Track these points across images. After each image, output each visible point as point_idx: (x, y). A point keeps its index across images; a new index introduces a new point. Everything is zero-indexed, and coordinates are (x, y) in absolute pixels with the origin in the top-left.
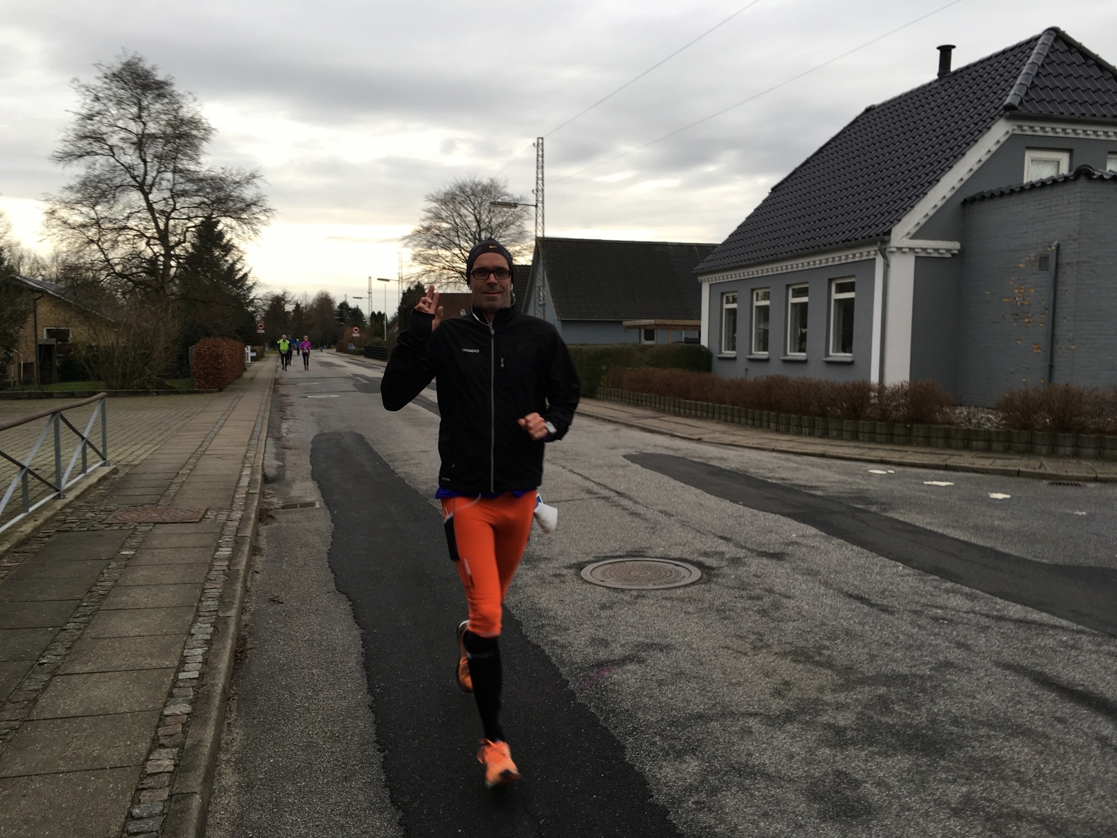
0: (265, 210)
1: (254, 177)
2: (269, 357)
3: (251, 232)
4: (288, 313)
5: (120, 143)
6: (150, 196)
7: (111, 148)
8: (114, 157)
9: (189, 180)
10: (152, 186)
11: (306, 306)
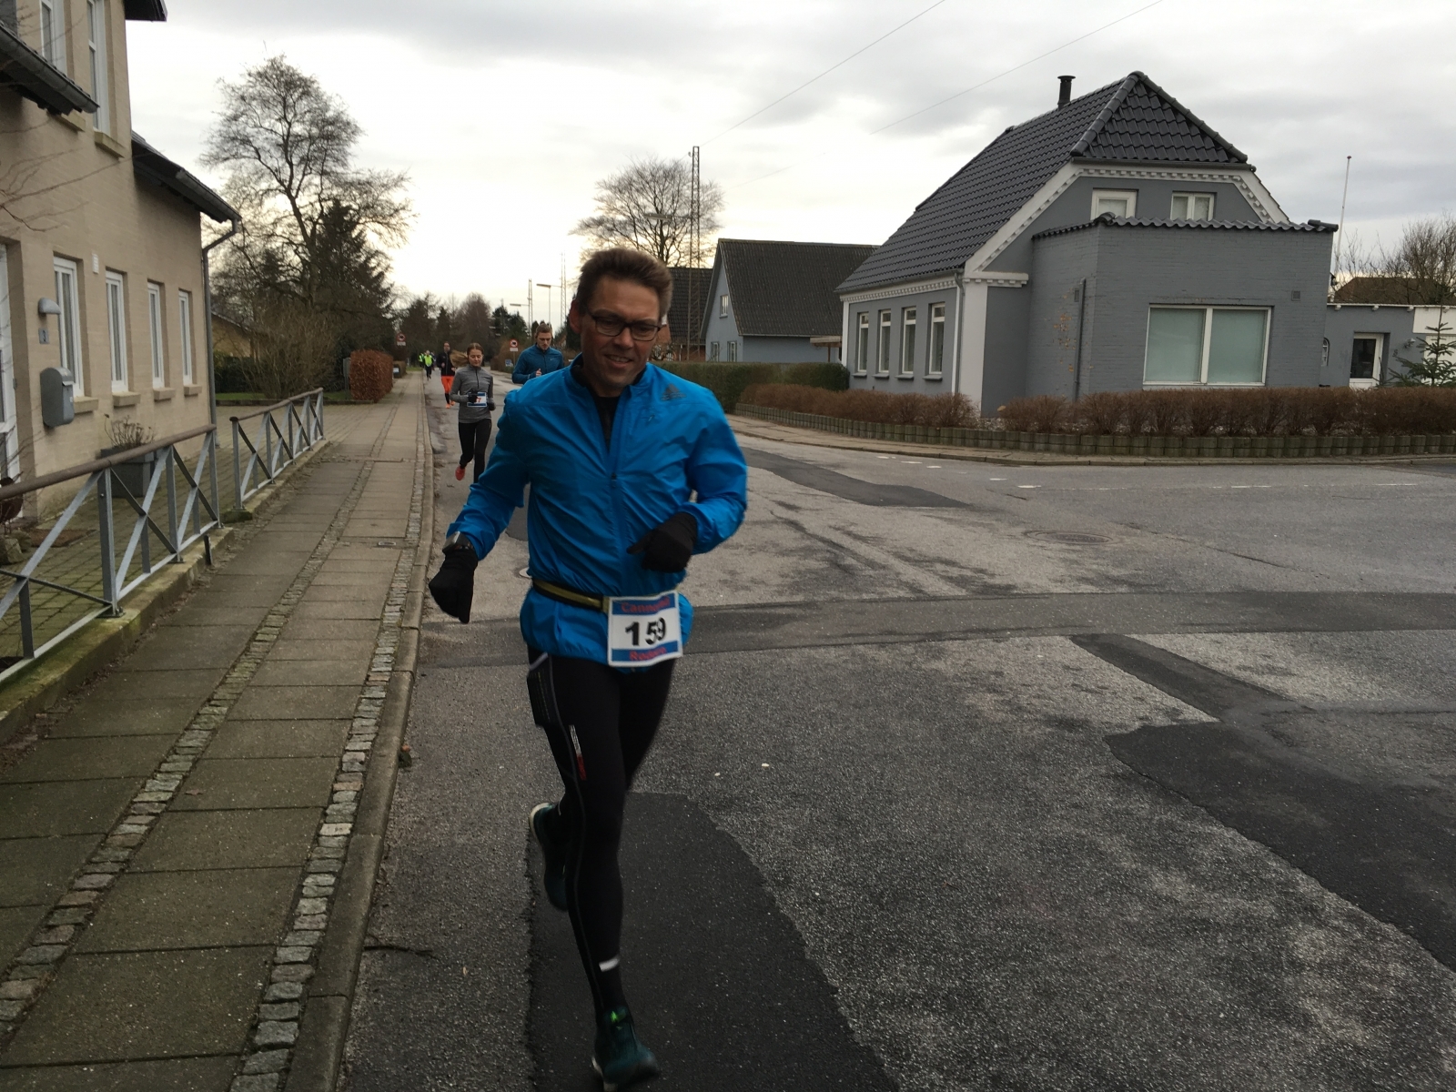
1: (402, 178)
3: (400, 238)
4: (432, 320)
5: (265, 145)
6: (297, 201)
7: (257, 151)
8: (259, 159)
9: (338, 184)
10: (298, 189)
11: (454, 312)
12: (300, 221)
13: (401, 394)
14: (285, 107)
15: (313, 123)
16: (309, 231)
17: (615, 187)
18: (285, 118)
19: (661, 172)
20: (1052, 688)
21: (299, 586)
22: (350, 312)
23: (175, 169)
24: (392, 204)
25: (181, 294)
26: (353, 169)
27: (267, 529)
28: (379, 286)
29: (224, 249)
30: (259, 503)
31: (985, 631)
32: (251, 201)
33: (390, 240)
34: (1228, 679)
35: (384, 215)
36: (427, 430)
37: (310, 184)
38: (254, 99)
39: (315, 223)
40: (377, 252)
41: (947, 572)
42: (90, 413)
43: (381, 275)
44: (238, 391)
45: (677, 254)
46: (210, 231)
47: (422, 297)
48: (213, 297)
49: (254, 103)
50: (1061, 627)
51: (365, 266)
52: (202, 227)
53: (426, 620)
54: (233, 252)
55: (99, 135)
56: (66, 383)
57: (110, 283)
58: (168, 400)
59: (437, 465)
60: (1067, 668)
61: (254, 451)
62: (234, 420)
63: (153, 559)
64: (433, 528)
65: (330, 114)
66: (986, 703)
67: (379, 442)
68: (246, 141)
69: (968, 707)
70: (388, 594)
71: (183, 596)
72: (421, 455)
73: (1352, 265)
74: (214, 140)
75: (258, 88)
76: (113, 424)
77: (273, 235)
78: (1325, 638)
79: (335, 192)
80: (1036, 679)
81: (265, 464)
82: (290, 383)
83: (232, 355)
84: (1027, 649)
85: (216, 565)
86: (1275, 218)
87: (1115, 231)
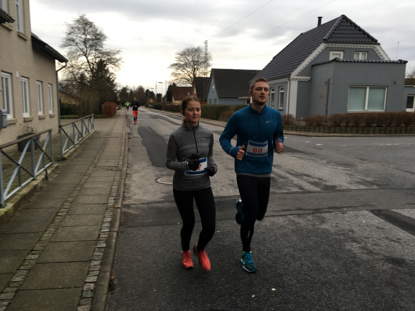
0: (123, 62)
1: (119, 51)
2: (122, 109)
3: (119, 69)
9: (100, 53)
11: (134, 91)
22: (104, 91)
24: (116, 59)
25: (49, 85)
28: (113, 83)
30: (69, 154)
33: (116, 70)
35: (114, 62)
36: (126, 127)
46: (58, 65)
47: (125, 86)
51: (109, 78)
52: (56, 63)
57: (23, 81)
58: (44, 118)
59: (129, 138)
61: (68, 136)
67: (111, 131)
72: (124, 135)
76: (23, 127)
81: (73, 140)
86: (386, 59)
87: (339, 64)
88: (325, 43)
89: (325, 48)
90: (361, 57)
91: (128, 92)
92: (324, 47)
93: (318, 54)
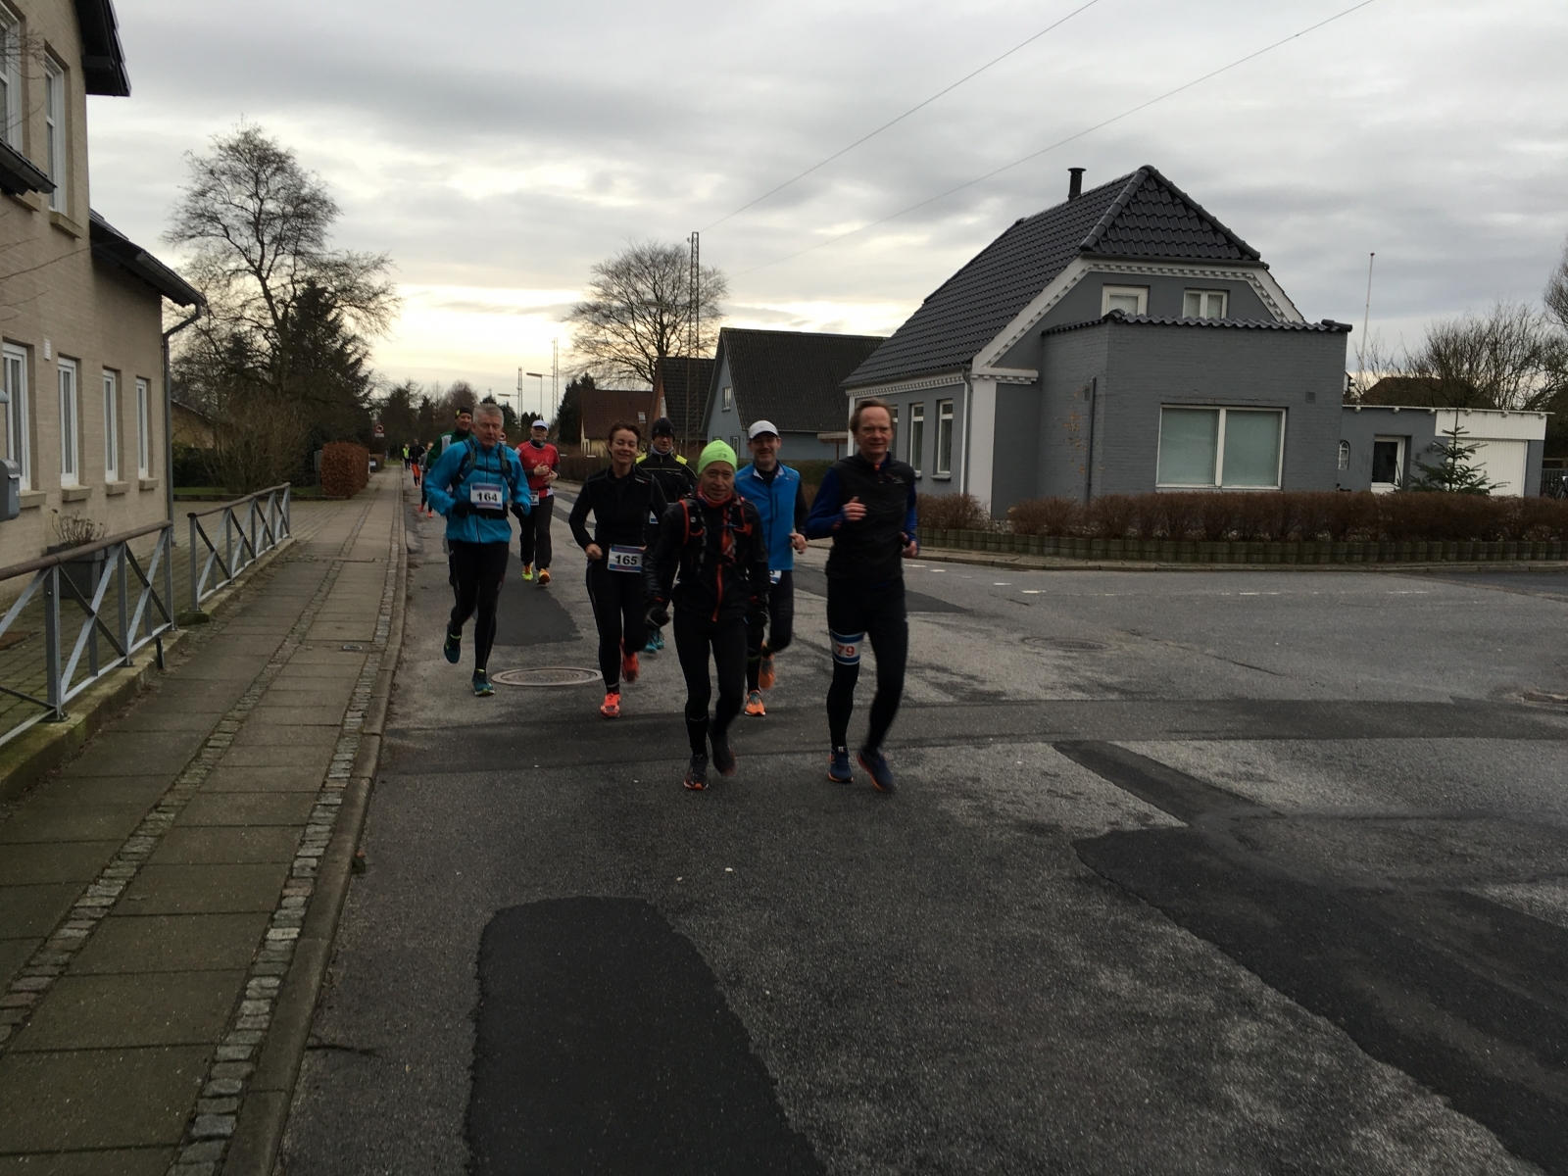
0: (395, 300)
1: (383, 261)
2: (390, 469)
3: (379, 324)
4: (413, 410)
5: (235, 222)
6: (268, 282)
7: (225, 228)
8: (228, 238)
9: (312, 265)
10: (270, 270)
11: (438, 401)
12: (270, 303)
13: (378, 490)
14: (257, 182)
15: (287, 201)
16: (280, 314)
17: (612, 272)
18: (257, 194)
19: (661, 257)
20: (1027, 794)
21: (257, 691)
22: (324, 402)
23: (136, 250)
24: (371, 287)
25: (139, 381)
26: (330, 250)
27: (225, 631)
28: (356, 372)
29: (188, 333)
30: (216, 605)
31: (968, 738)
32: (218, 282)
33: (368, 326)
34: (1205, 785)
35: (365, 300)
36: (403, 528)
37: (282, 264)
38: (224, 173)
39: (287, 306)
40: (354, 338)
41: (937, 678)
42: (37, 507)
43: (359, 361)
44: (198, 485)
45: (678, 343)
46: (172, 312)
47: (403, 386)
48: (174, 383)
49: (224, 178)
50: (1044, 734)
51: (341, 352)
52: (164, 308)
53: (390, 726)
54: (197, 336)
55: (56, 214)
56: (11, 476)
57: (62, 369)
58: (122, 494)
59: (411, 565)
60: (1046, 774)
61: (212, 549)
62: (192, 516)
63: (101, 663)
64: (404, 630)
65: (305, 191)
66: (960, 808)
67: (351, 541)
68: (214, 218)
69: (941, 813)
70: (351, 699)
71: (132, 701)
72: (394, 555)
73: (1375, 365)
74: (180, 216)
75: (229, 162)
76: (61, 519)
77: (241, 318)
78: (1309, 745)
79: (309, 274)
80: (1012, 785)
81: (225, 564)
82: (256, 477)
83: (193, 446)
84: (1008, 756)
85: (168, 669)
86: (1290, 317)
87: (1125, 328)
88: (1085, 258)
89: (1084, 275)
90: (1206, 309)
91: (416, 404)
92: (1084, 270)
93: (1062, 295)
